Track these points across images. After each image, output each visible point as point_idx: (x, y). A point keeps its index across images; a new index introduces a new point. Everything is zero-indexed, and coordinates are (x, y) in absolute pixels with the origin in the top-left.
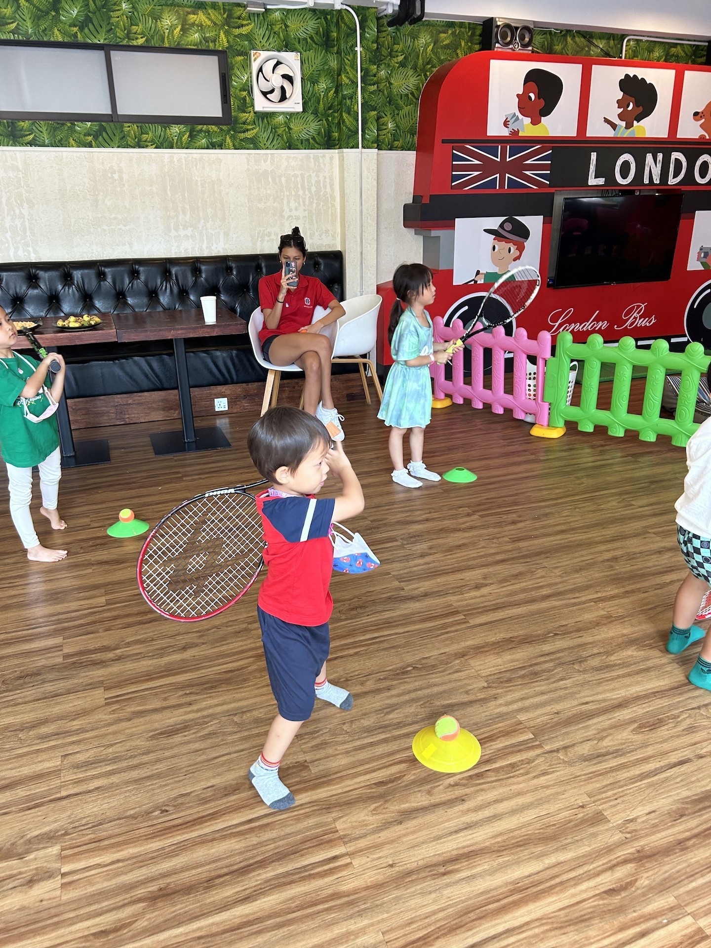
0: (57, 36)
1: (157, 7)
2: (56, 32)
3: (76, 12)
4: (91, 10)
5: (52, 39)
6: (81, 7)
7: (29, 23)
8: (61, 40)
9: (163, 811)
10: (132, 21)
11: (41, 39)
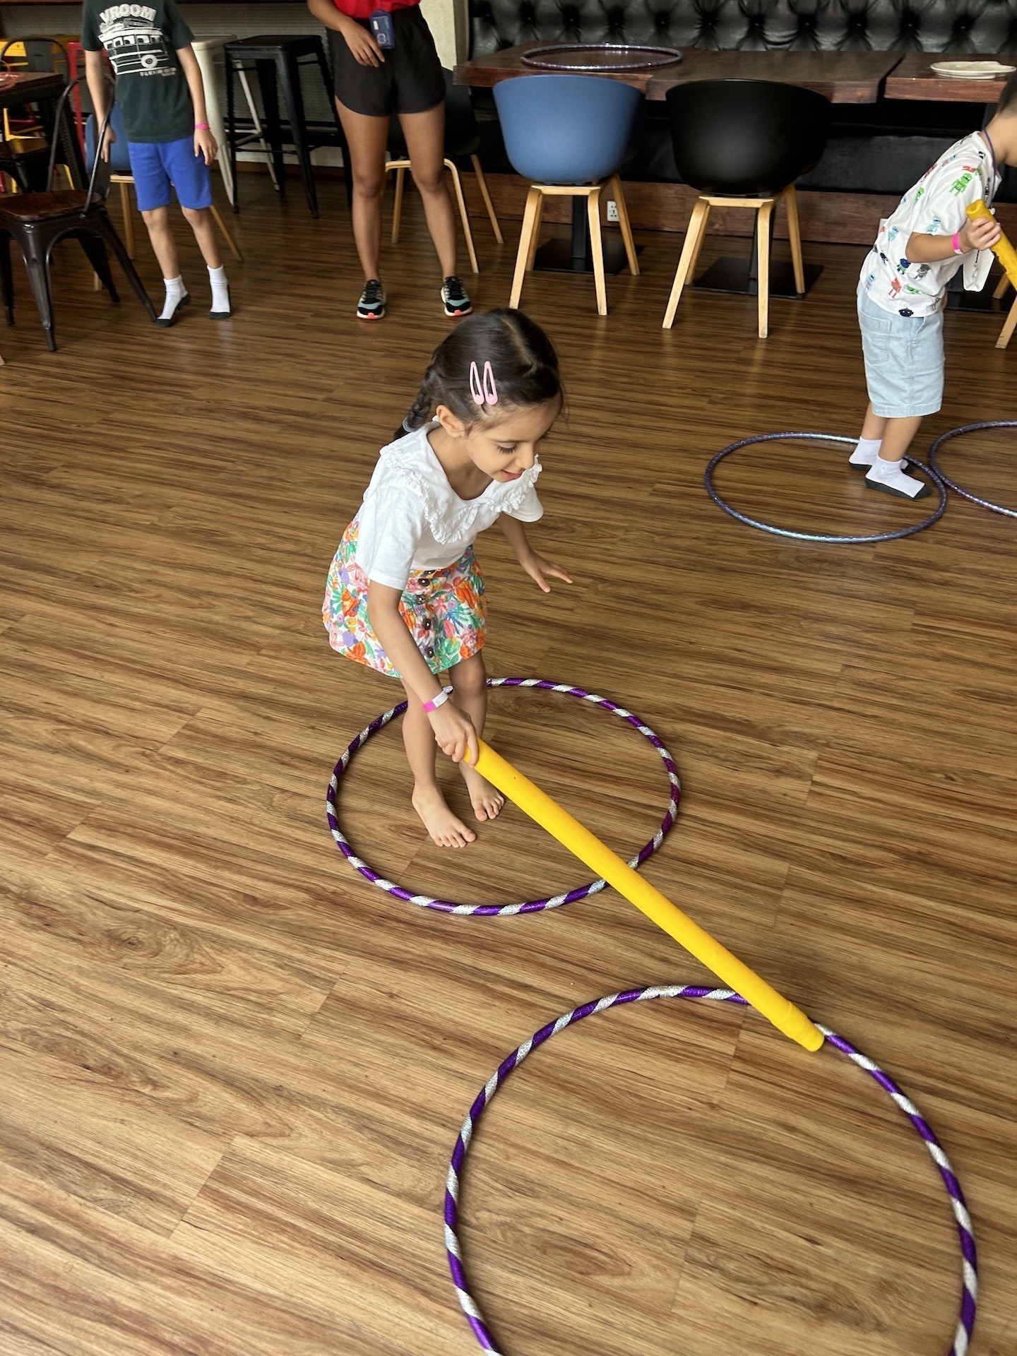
9: (948, 778)
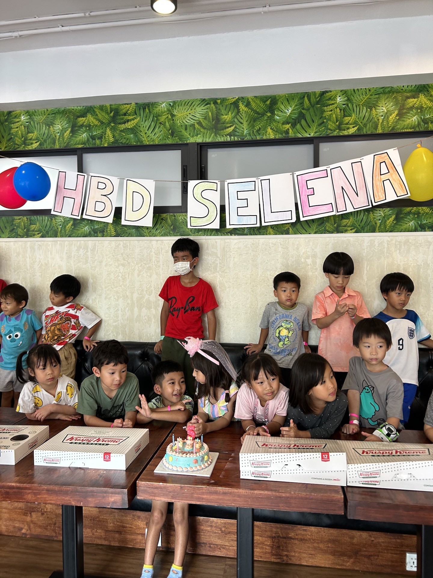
0: (269, 134)
1: (374, 97)
2: (269, 130)
3: (290, 111)
4: (305, 106)
5: (265, 138)
6: (296, 106)
7: (245, 125)
8: (272, 137)
10: (345, 112)
11: (254, 138)
